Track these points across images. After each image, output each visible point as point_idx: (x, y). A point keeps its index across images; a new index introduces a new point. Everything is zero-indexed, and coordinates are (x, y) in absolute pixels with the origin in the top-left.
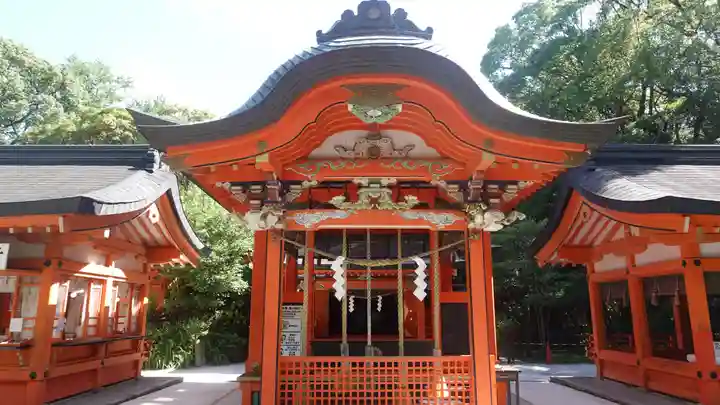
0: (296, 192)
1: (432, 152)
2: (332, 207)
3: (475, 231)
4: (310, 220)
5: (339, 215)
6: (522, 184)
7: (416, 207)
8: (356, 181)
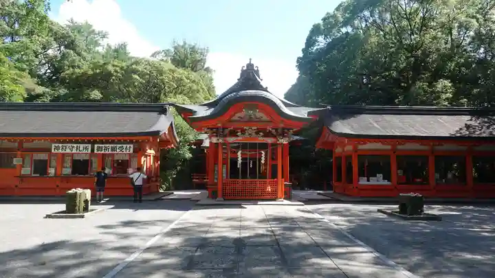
0: (227, 131)
1: (268, 119)
2: (237, 136)
3: (279, 144)
4: (231, 139)
5: (239, 138)
6: (294, 130)
7: (262, 136)
8: (245, 128)
